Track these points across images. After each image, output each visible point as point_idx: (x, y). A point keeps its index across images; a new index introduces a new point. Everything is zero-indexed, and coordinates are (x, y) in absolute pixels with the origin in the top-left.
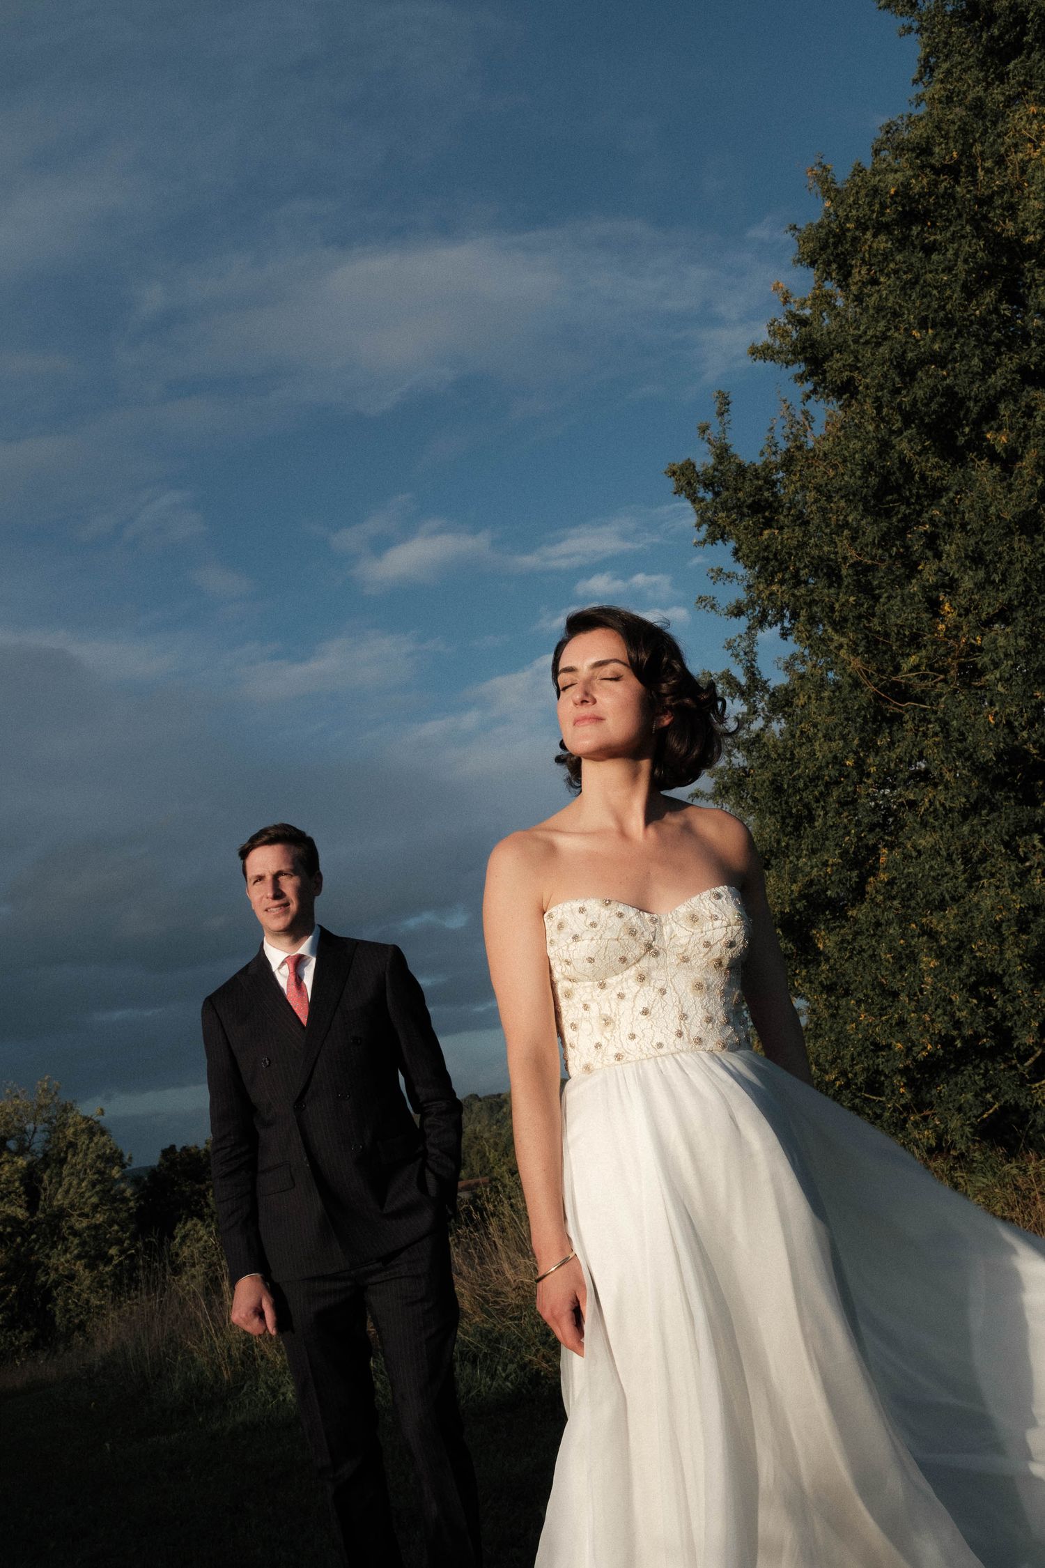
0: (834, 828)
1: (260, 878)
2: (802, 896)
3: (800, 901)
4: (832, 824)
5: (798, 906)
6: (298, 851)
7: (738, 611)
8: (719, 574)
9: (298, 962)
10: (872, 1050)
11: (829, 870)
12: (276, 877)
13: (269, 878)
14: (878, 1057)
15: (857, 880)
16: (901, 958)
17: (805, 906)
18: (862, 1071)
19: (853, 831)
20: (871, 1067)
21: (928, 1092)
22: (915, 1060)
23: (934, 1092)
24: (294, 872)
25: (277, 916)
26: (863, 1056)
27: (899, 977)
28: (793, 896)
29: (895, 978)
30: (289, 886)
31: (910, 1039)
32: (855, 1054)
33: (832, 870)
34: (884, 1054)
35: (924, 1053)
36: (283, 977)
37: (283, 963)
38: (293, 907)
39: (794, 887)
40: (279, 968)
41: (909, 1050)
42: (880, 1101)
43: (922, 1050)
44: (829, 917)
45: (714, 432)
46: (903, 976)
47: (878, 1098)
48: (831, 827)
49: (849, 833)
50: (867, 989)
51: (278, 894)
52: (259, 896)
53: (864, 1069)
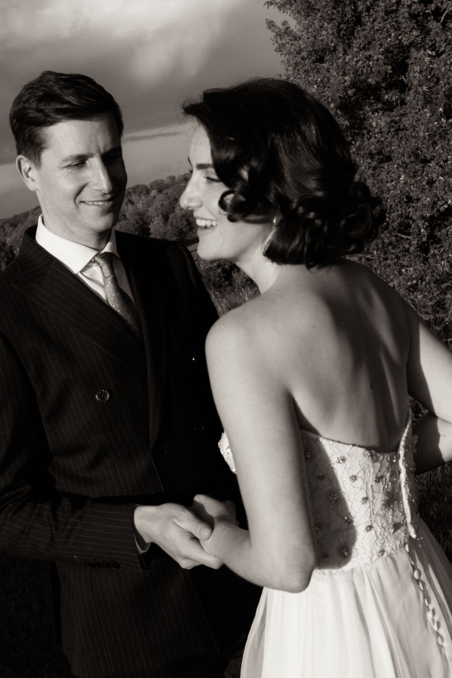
0: (380, 32)
2: (353, 85)
3: (351, 89)
4: (378, 28)
5: (349, 92)
10: (405, 202)
11: (371, 63)
14: (409, 207)
15: (391, 72)
16: (435, 136)
17: (354, 93)
18: (398, 217)
19: (393, 34)
20: (404, 214)
21: (439, 231)
22: (438, 211)
23: (444, 231)
26: (399, 206)
27: (431, 149)
28: (346, 84)
29: (428, 150)
31: (436, 195)
32: (394, 204)
33: (373, 64)
34: (414, 205)
35: (446, 206)
39: (347, 78)
41: (435, 203)
42: (407, 239)
43: (444, 204)
44: (372, 101)
46: (434, 149)
47: (407, 237)
48: (378, 30)
49: (390, 36)
50: (404, 157)
53: (398, 216)
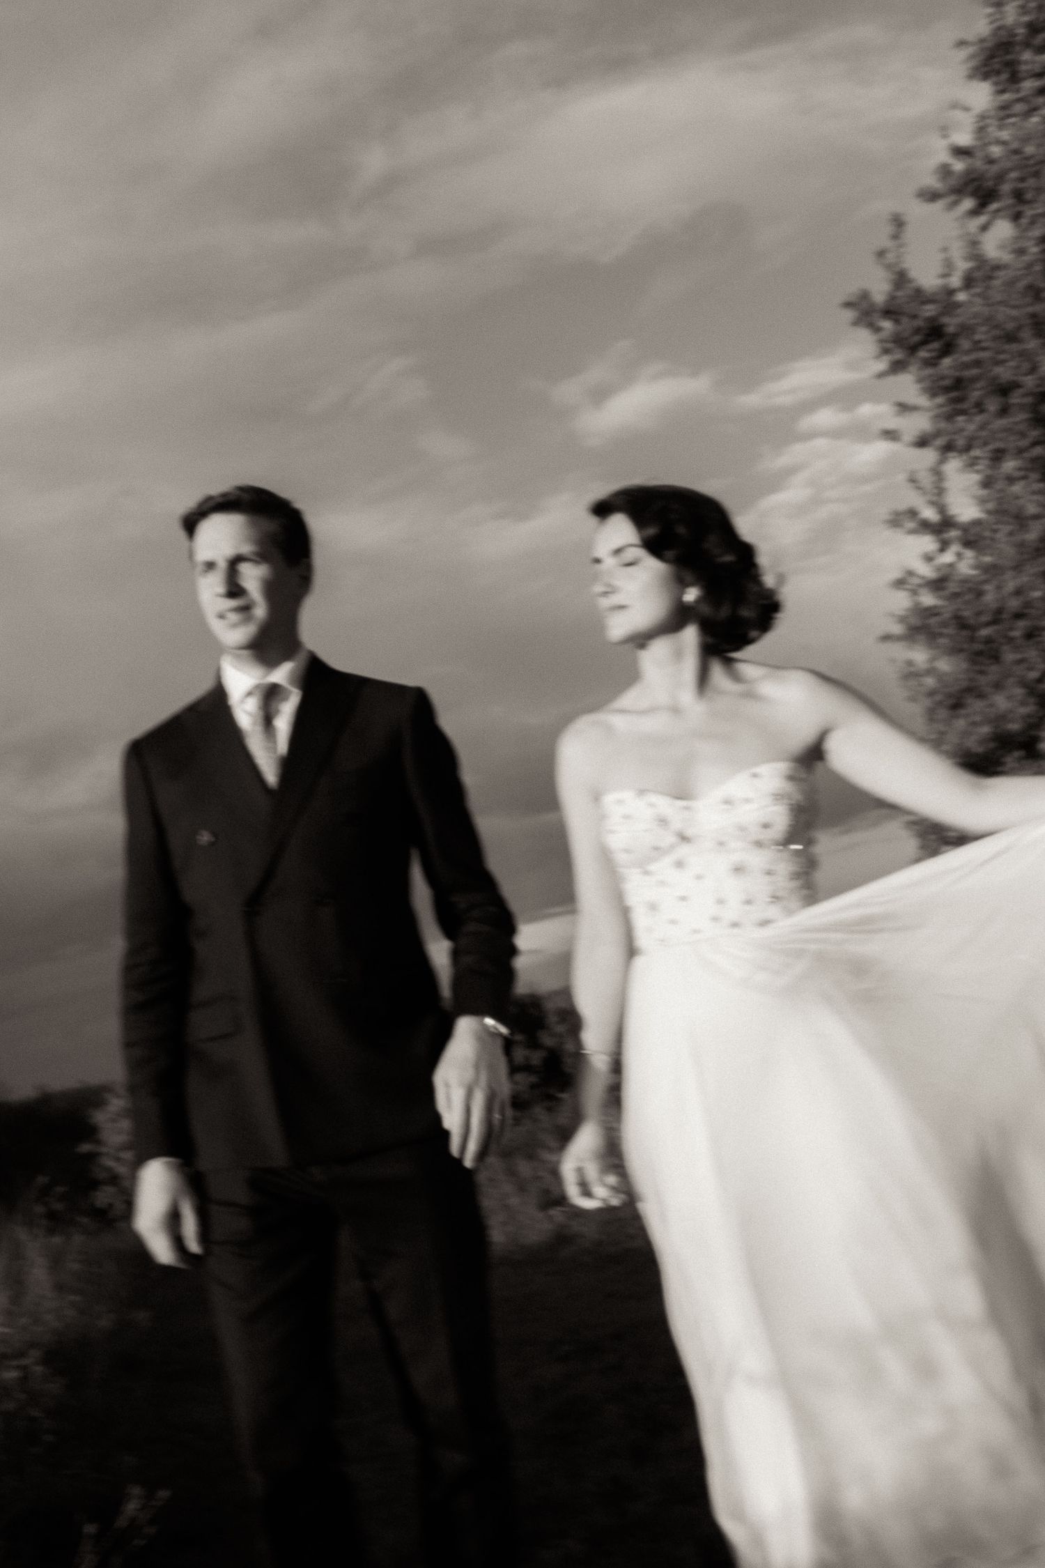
1: (210, 566)
6: (271, 526)
7: (922, 442)
8: (904, 408)
9: (271, 695)
12: (234, 563)
13: (222, 565)
24: (261, 557)
25: (234, 626)
30: (253, 577)
36: (245, 713)
37: (249, 694)
38: (260, 611)
40: (242, 701)
45: (890, 257)
51: (234, 590)
52: (210, 589)
